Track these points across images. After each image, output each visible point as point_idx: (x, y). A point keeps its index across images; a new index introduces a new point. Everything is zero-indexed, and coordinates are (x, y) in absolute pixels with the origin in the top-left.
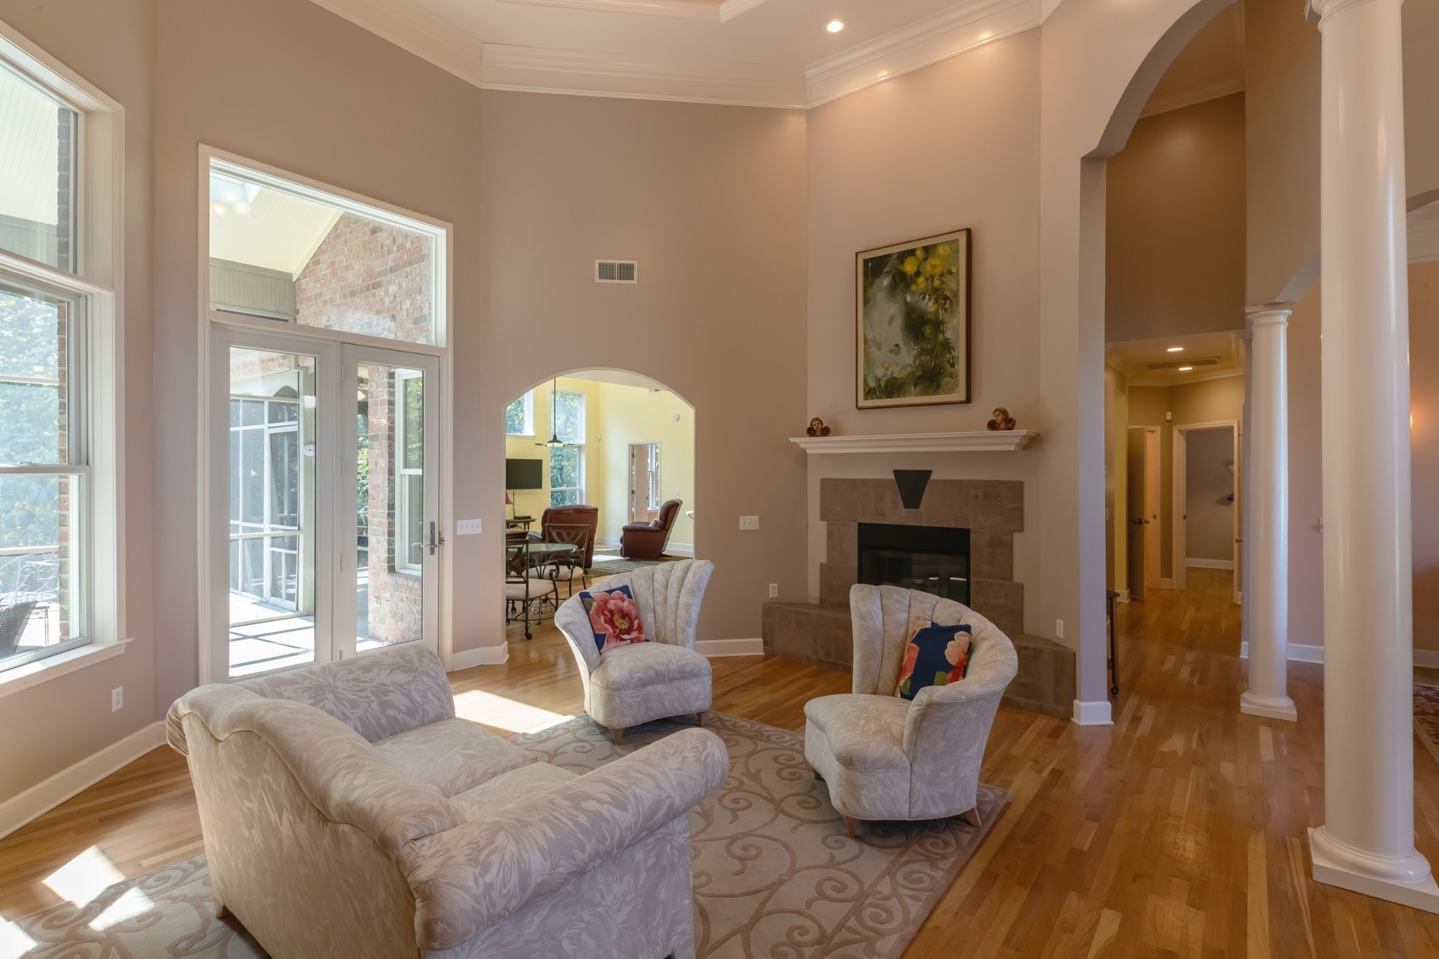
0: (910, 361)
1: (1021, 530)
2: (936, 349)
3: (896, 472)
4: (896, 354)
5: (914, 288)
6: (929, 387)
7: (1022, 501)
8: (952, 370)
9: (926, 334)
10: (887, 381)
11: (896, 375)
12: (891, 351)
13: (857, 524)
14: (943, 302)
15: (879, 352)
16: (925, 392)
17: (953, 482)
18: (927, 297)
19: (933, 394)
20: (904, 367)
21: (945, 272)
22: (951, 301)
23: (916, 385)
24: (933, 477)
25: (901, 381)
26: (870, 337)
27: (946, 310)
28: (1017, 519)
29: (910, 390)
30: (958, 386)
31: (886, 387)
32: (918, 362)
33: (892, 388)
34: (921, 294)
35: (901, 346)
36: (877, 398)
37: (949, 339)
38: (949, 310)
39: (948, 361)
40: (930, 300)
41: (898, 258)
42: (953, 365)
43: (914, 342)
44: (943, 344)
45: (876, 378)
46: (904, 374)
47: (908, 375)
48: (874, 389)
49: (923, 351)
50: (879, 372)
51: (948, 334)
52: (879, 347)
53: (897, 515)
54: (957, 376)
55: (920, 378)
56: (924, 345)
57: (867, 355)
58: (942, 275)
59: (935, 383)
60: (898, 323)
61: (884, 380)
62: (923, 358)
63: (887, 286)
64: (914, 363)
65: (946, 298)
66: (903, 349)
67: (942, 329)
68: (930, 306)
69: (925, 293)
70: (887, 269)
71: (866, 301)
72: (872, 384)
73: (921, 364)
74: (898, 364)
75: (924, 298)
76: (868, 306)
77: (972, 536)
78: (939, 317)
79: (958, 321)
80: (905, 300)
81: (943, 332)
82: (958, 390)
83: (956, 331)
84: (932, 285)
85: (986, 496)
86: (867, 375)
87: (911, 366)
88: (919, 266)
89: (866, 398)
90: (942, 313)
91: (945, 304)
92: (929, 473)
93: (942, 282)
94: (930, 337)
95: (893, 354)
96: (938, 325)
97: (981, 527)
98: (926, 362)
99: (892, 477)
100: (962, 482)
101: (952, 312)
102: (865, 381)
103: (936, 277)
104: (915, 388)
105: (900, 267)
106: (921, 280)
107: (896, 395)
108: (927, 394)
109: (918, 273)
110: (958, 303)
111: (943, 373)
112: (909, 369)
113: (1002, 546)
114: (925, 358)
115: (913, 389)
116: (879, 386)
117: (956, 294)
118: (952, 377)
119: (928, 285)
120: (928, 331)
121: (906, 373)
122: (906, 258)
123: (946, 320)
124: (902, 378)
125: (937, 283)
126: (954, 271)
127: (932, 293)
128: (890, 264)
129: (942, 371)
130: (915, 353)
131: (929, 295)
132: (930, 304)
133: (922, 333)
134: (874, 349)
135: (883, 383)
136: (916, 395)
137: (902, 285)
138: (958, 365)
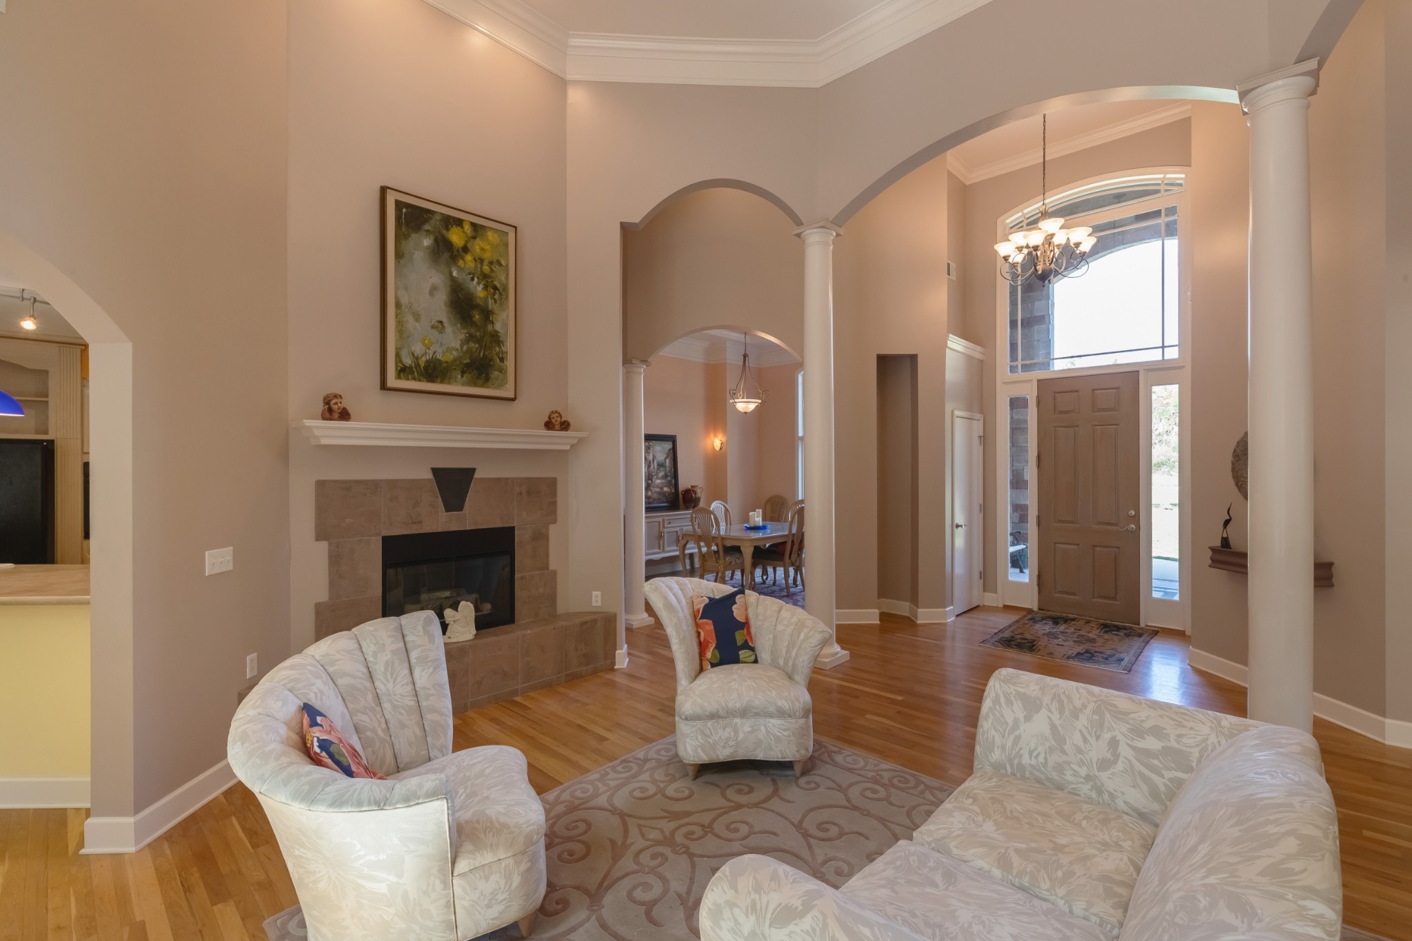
0: (456, 344)
1: (555, 522)
2: (485, 339)
3: (435, 471)
4: (440, 333)
5: (461, 263)
6: (478, 378)
7: (556, 496)
8: (501, 364)
9: (474, 319)
10: (428, 362)
11: (439, 356)
12: (433, 327)
13: (381, 538)
14: (492, 291)
15: (417, 324)
16: (473, 383)
17: (499, 479)
18: (476, 279)
19: (482, 386)
20: (449, 350)
21: (495, 261)
22: (501, 294)
23: (463, 373)
24: (477, 475)
25: (445, 365)
26: (404, 300)
27: (495, 301)
28: (551, 511)
29: (456, 377)
30: (506, 383)
31: (426, 368)
32: (465, 348)
33: (433, 371)
34: (470, 274)
35: (446, 324)
36: (414, 379)
37: (498, 332)
38: (498, 302)
39: (497, 354)
40: (479, 283)
41: (441, 220)
42: (502, 360)
43: (461, 324)
44: (493, 336)
45: (413, 354)
46: (449, 357)
47: (455, 360)
48: (411, 367)
49: (471, 338)
50: (418, 349)
51: (498, 327)
52: (417, 317)
53: (439, 521)
54: (506, 372)
55: (468, 365)
56: (472, 331)
57: (400, 323)
58: (491, 263)
59: (484, 375)
60: (442, 297)
61: (424, 359)
62: (472, 345)
63: (428, 247)
64: (462, 347)
65: (495, 288)
66: (449, 329)
67: (491, 319)
68: (478, 290)
69: (474, 274)
70: (427, 227)
71: (399, 255)
72: (408, 361)
73: (469, 350)
74: (441, 345)
75: (472, 279)
76: (402, 262)
77: (517, 533)
78: (488, 306)
79: (508, 317)
80: (451, 273)
81: (492, 323)
82: (507, 386)
83: (505, 325)
84: (481, 269)
85: (529, 493)
86: (400, 349)
87: (457, 350)
88: (466, 242)
89: (398, 377)
90: (492, 303)
91: (494, 294)
92: (473, 470)
93: (492, 270)
94: (478, 324)
95: (435, 332)
96: (487, 314)
97: (522, 522)
98: (474, 349)
99: (430, 476)
100: (507, 479)
101: (501, 305)
102: (398, 355)
103: (486, 263)
104: (462, 376)
105: (444, 232)
106: (469, 257)
107: (439, 380)
108: (476, 385)
109: (466, 249)
110: (507, 298)
111: (492, 365)
112: (455, 353)
113: (541, 537)
114: (473, 345)
115: (459, 377)
116: (418, 365)
117: (505, 288)
118: (501, 372)
119: (476, 266)
120: (477, 317)
121: (452, 357)
122: (452, 226)
123: (496, 311)
124: (446, 362)
125: (486, 268)
126: (503, 263)
127: (481, 278)
128: (432, 222)
129: (491, 363)
130: (463, 336)
131: (478, 278)
132: (480, 288)
133: (471, 317)
134: (410, 318)
135: (422, 362)
136: (463, 384)
137: (446, 255)
138: (507, 361)
